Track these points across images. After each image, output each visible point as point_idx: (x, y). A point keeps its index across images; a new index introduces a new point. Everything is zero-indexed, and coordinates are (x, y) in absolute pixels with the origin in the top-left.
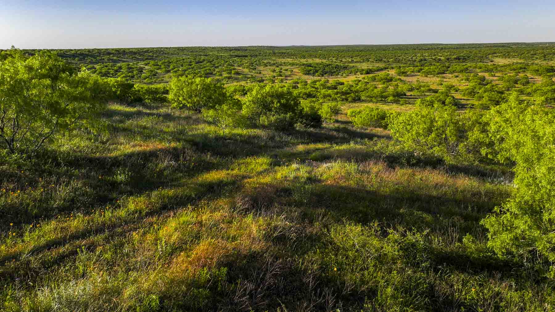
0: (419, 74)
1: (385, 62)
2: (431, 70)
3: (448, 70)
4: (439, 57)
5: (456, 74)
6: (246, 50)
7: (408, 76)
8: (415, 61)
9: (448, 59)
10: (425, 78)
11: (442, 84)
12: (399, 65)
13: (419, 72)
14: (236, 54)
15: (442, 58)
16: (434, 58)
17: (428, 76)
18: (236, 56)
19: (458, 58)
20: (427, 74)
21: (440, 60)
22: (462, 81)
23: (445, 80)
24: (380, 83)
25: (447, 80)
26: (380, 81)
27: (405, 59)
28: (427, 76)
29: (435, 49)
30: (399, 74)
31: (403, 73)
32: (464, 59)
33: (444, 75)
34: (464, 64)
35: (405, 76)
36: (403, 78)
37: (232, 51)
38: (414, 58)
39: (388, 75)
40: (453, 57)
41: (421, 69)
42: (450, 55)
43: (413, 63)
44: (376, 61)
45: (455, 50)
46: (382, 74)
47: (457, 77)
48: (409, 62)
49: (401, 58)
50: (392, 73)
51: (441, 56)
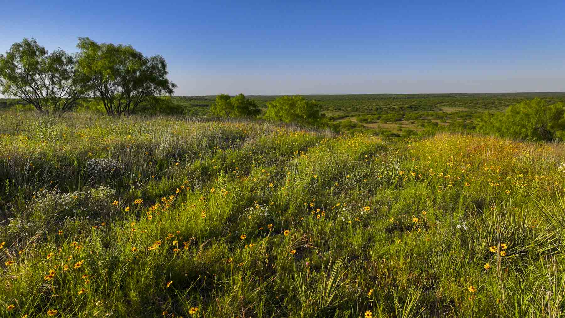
0: (378, 121)
1: (343, 110)
2: (389, 118)
3: (404, 118)
4: (394, 107)
5: (412, 121)
6: (206, 99)
7: (369, 123)
8: (372, 109)
9: (401, 108)
10: (385, 125)
11: (401, 130)
12: (357, 113)
13: (378, 119)
14: (196, 103)
15: (396, 107)
16: (388, 107)
17: (388, 123)
18: (197, 105)
19: (411, 107)
20: (386, 121)
21: (394, 108)
22: (418, 127)
23: (403, 126)
24: (345, 129)
25: (405, 126)
26: (345, 128)
27: (362, 108)
28: (386, 123)
29: (388, 98)
30: (361, 121)
31: (365, 120)
32: (416, 108)
33: (402, 122)
34: (417, 112)
35: (366, 123)
36: (365, 125)
37: (192, 101)
38: (370, 107)
39: (351, 122)
40: (406, 106)
41: (380, 117)
42: (403, 104)
43: (370, 111)
44: (336, 109)
45: (406, 100)
46: (344, 121)
47: (413, 123)
48: (366, 111)
49: (358, 107)
50: (354, 120)
51: (395, 105)
